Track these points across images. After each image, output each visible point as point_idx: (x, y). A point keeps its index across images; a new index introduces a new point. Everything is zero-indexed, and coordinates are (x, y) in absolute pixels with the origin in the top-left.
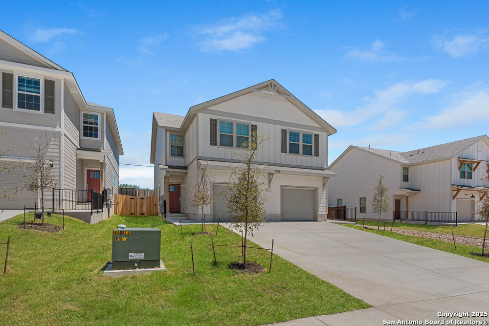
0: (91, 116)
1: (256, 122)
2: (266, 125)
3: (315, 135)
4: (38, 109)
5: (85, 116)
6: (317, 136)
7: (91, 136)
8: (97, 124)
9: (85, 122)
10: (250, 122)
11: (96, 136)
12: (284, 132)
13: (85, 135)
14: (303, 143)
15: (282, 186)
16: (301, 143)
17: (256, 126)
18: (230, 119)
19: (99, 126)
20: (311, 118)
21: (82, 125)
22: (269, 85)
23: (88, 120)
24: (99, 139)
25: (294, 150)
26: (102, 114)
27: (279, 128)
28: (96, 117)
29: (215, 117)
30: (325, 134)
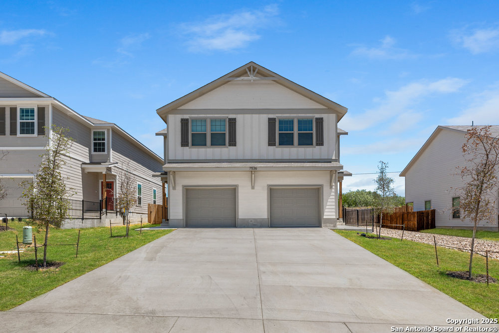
0: (99, 133)
1: (235, 115)
2: (248, 116)
3: (317, 119)
4: (33, 133)
5: (95, 133)
6: (320, 121)
7: (100, 151)
8: (104, 139)
9: (95, 139)
10: (227, 115)
11: (104, 151)
12: (271, 122)
13: (95, 150)
14: (299, 131)
15: (269, 186)
16: (296, 132)
17: (235, 119)
18: (204, 115)
19: (106, 142)
20: (311, 99)
21: (93, 142)
22: (247, 70)
23: (97, 137)
24: (106, 152)
25: (286, 140)
26: (108, 130)
27: (264, 118)
28: (103, 133)
29: (186, 116)
30: (333, 116)
